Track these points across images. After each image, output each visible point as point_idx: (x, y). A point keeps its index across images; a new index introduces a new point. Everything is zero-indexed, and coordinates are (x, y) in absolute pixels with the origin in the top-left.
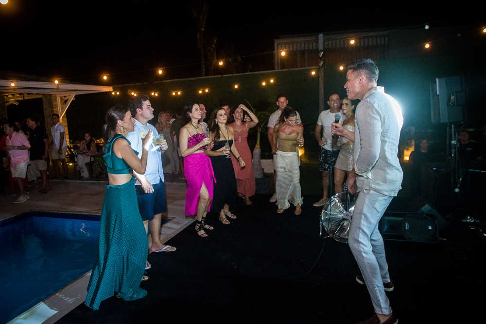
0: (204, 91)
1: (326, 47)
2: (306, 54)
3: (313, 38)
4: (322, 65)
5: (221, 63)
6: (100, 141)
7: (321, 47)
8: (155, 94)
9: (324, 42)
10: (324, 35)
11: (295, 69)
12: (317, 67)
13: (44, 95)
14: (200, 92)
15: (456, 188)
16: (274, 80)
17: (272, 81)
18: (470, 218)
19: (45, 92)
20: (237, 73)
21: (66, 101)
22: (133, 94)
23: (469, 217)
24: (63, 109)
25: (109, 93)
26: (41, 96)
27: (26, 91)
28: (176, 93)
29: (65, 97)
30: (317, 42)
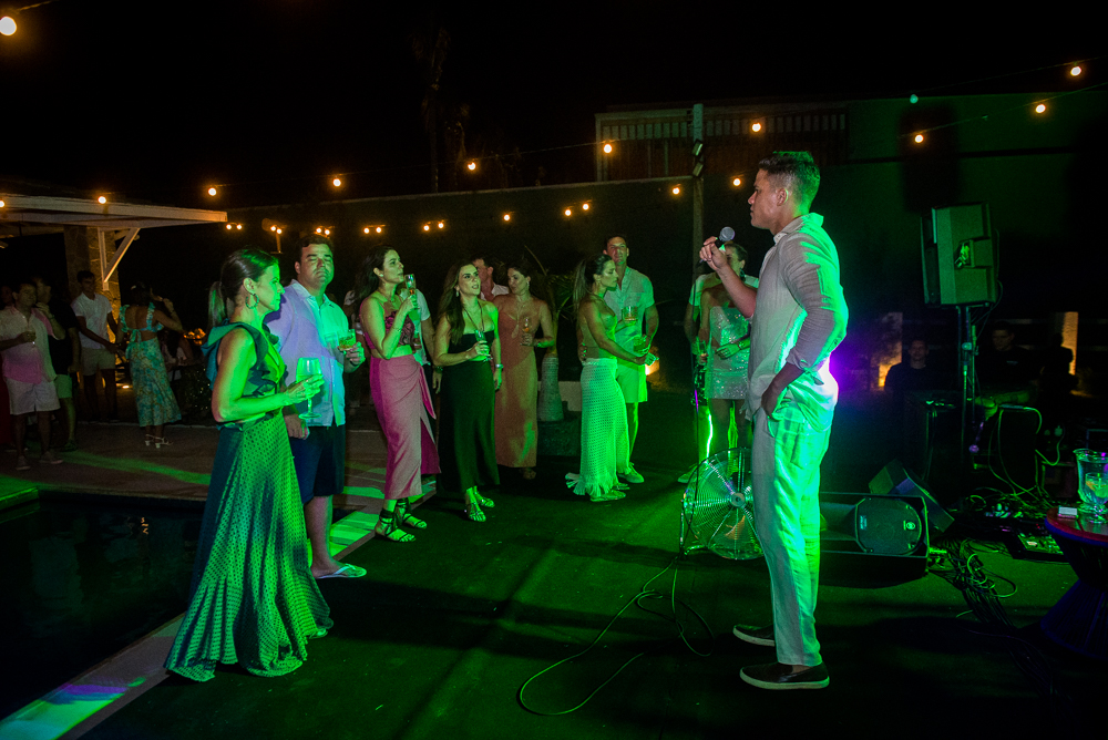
0: (434, 227)
1: (710, 134)
2: (666, 149)
3: (683, 112)
4: (701, 173)
5: (472, 167)
6: (196, 334)
7: (698, 134)
8: (323, 232)
9: (705, 123)
10: (705, 106)
11: (642, 181)
12: (689, 177)
13: (67, 226)
14: (426, 228)
15: (971, 444)
16: (592, 205)
17: (586, 207)
18: (1003, 509)
19: (72, 220)
20: (510, 187)
21: (118, 243)
22: (273, 229)
23: (1000, 507)
24: (111, 261)
25: (218, 226)
26: (61, 230)
27: (27, 218)
28: (373, 230)
29: (116, 232)
30: (689, 122)
